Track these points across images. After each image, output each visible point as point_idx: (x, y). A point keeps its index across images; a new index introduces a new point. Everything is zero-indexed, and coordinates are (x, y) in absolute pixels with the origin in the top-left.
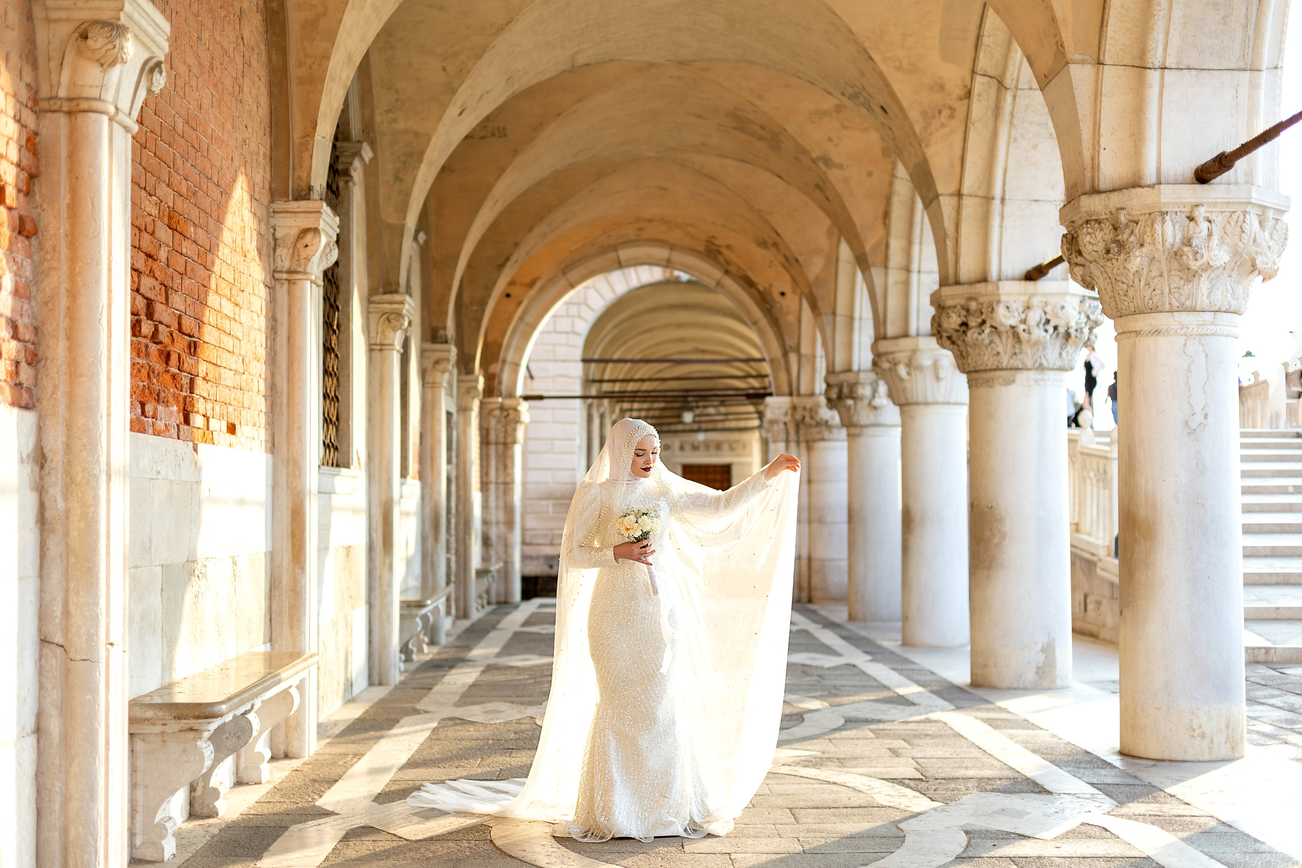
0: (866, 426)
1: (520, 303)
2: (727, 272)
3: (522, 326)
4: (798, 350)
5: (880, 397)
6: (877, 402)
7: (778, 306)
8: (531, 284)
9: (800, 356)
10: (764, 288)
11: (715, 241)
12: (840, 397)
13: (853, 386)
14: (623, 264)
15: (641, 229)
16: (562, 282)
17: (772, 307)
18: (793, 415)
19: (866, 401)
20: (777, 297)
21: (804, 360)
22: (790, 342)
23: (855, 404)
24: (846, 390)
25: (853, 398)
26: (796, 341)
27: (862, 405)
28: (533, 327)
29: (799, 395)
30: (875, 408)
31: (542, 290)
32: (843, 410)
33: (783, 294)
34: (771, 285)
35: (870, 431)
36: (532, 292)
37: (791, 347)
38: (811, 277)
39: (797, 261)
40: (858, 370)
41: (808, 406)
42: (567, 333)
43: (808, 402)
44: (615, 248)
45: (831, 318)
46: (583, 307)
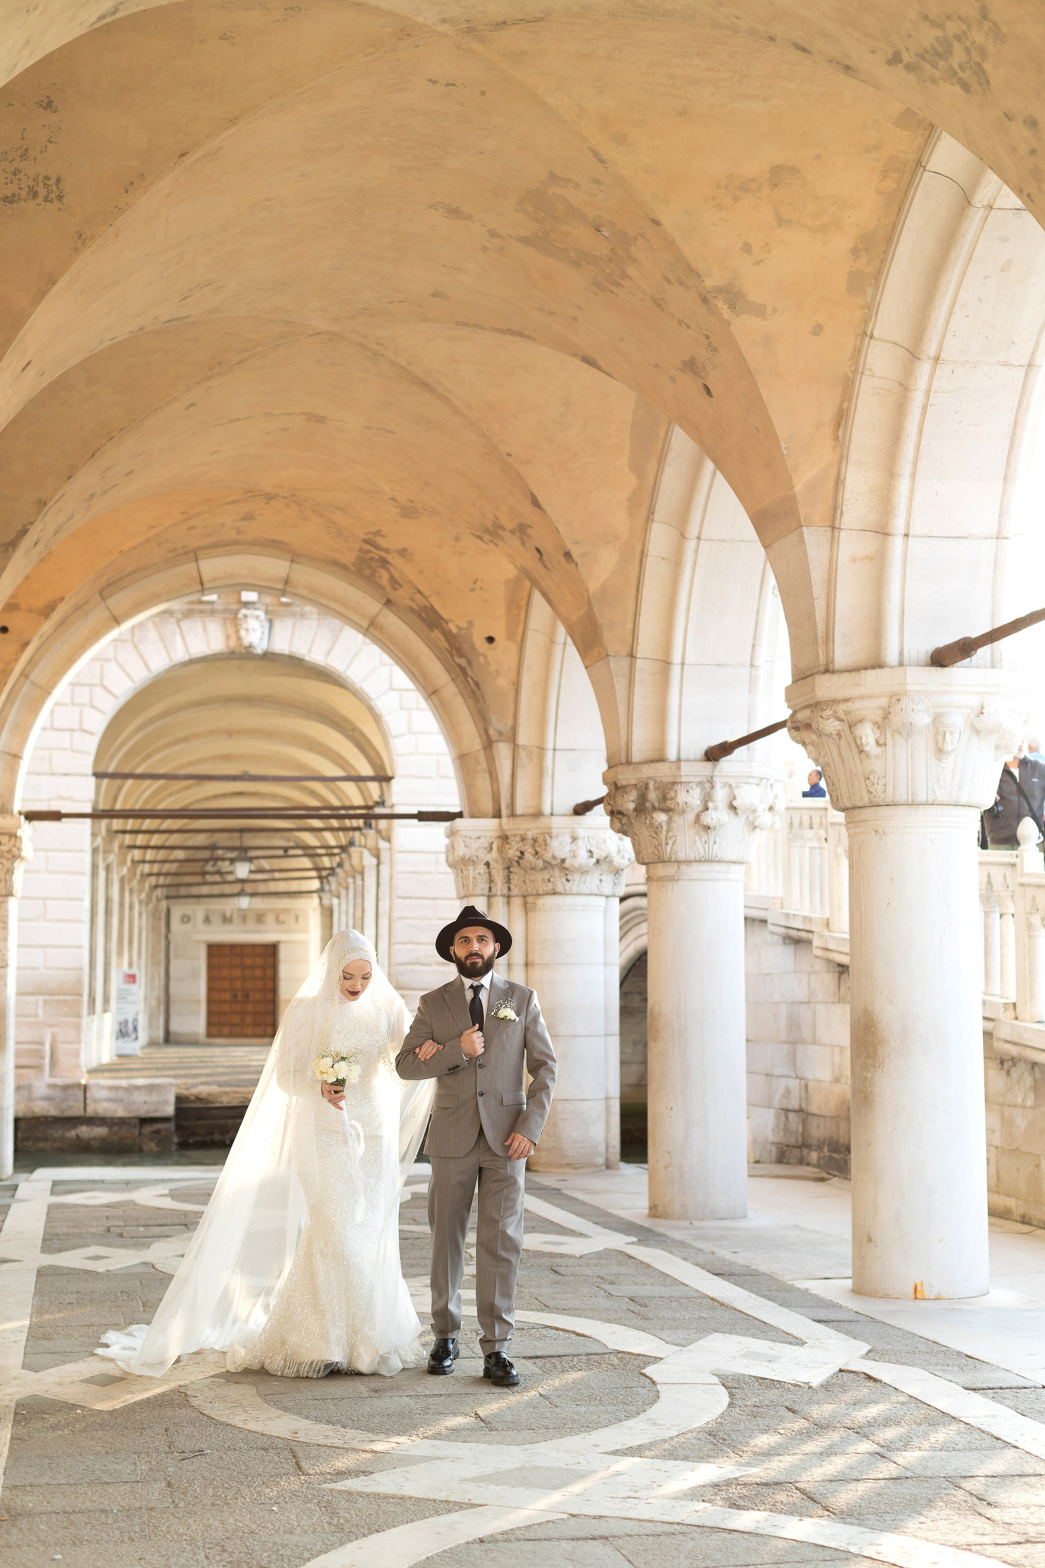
0: (689, 862)
1: (26, 644)
2: (389, 603)
3: (26, 688)
4: (512, 738)
5: (716, 809)
6: (709, 818)
7: (482, 659)
8: (47, 611)
9: (515, 747)
10: (459, 628)
11: (378, 541)
12: (641, 808)
13: (667, 790)
14: (207, 585)
15: (248, 517)
16: (100, 613)
17: (470, 663)
18: (501, 850)
19: (691, 816)
20: (481, 645)
21: (523, 755)
22: (499, 724)
23: (670, 821)
24: (653, 796)
25: (667, 810)
26: (510, 723)
27: (683, 823)
28: (47, 692)
29: (513, 815)
30: (707, 828)
31: (64, 622)
32: (644, 833)
33: (491, 640)
34: (470, 623)
35: (695, 870)
36: (47, 626)
37: (500, 733)
38: (593, 587)
39: (568, 555)
40: (679, 760)
41: (530, 835)
42: (72, 730)
43: (531, 828)
44: (194, 555)
45: (625, 662)
46: (98, 690)
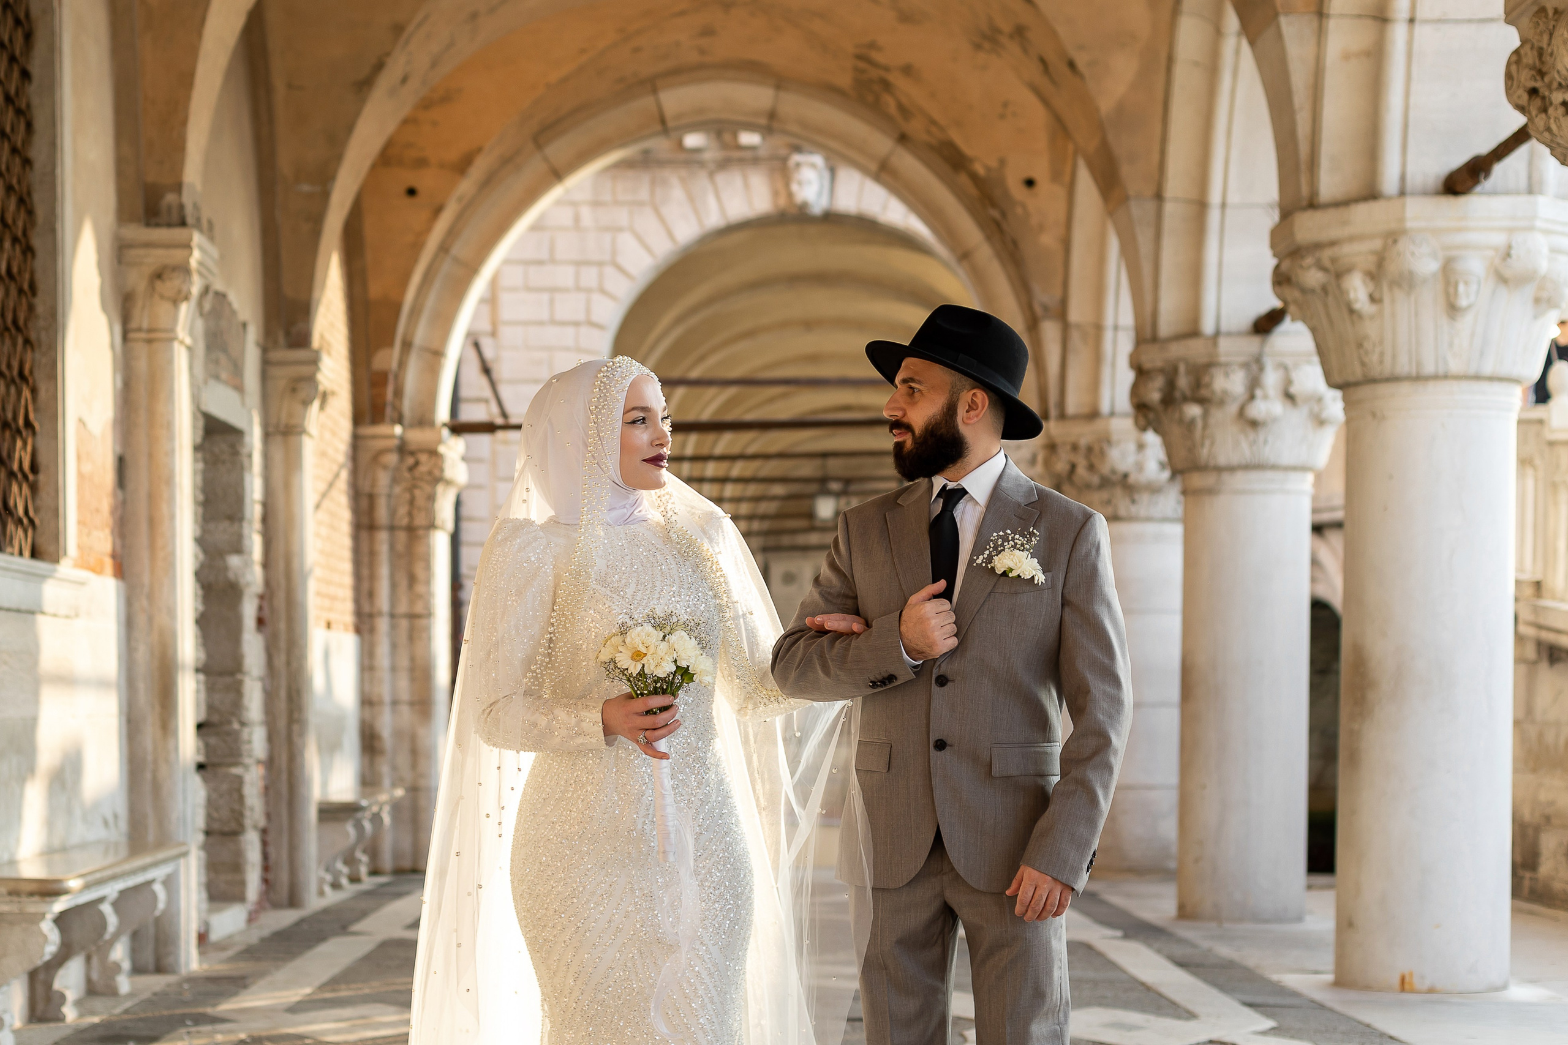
0: (1232, 469)
1: (438, 210)
2: (903, 139)
3: (446, 267)
4: (1061, 313)
5: (1266, 397)
6: (1259, 409)
7: (1019, 210)
8: (462, 166)
9: (1066, 327)
10: (988, 169)
11: (875, 56)
12: (1169, 400)
13: (1201, 374)
14: (671, 124)
15: (708, 32)
16: (535, 166)
17: (1004, 214)
18: (1047, 463)
19: (1233, 409)
20: (1017, 191)
21: (1075, 336)
22: (1044, 296)
23: (1206, 415)
24: (1183, 383)
25: (1202, 401)
26: (1058, 293)
27: (1223, 417)
28: (473, 270)
29: (1062, 416)
30: (1254, 424)
31: (488, 182)
32: (1176, 431)
33: (1030, 183)
34: (1002, 162)
35: (1241, 480)
36: (466, 186)
37: (1046, 308)
38: (1106, 105)
39: (1072, 65)
40: (1217, 334)
41: (1083, 442)
42: (576, 324)
43: (1084, 434)
44: (651, 84)
45: (1150, 206)
46: (609, 271)
